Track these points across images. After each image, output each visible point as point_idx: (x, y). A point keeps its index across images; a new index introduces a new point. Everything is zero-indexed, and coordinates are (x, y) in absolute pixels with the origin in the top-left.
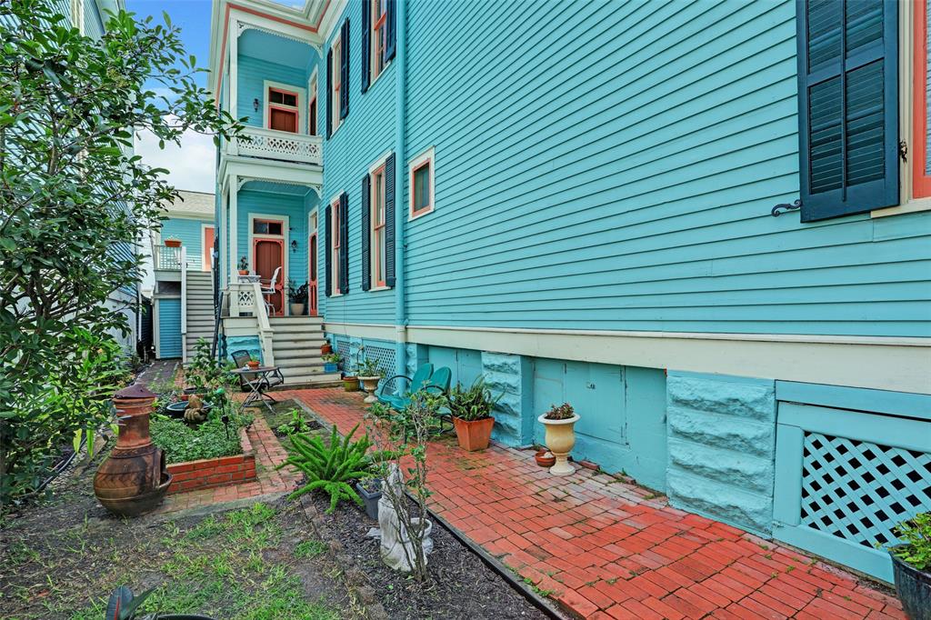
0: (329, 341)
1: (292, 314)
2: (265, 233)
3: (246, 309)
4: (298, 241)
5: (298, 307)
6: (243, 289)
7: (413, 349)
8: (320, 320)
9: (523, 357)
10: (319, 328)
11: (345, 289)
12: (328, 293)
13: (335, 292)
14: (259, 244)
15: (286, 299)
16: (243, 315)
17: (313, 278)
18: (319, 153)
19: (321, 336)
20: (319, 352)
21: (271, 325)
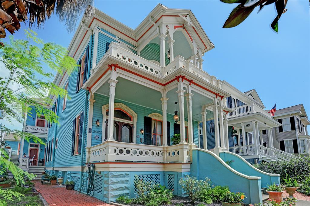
0: (45, 171)
1: (39, 165)
2: (34, 147)
3: (24, 164)
4: (42, 149)
5: (41, 164)
6: (24, 160)
7: (54, 171)
8: (45, 167)
9: (62, 171)
10: (44, 168)
11: (48, 161)
12: (46, 161)
13: (47, 161)
14: (31, 150)
15: (38, 162)
16: (23, 165)
17: (45, 158)
18: (48, 131)
19: (44, 170)
20: (42, 173)
21: (29, 168)
